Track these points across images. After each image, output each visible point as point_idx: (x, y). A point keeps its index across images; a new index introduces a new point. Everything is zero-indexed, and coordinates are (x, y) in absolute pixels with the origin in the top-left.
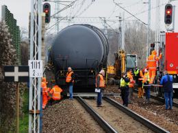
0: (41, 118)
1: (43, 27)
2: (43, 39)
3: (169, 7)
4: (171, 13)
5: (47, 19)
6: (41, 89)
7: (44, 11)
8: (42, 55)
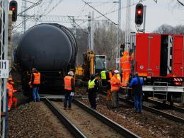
0: (6, 121)
1: (10, 26)
2: (9, 38)
3: (140, 7)
4: (142, 13)
5: (14, 18)
6: (7, 90)
7: (11, 9)
8: (9, 55)
